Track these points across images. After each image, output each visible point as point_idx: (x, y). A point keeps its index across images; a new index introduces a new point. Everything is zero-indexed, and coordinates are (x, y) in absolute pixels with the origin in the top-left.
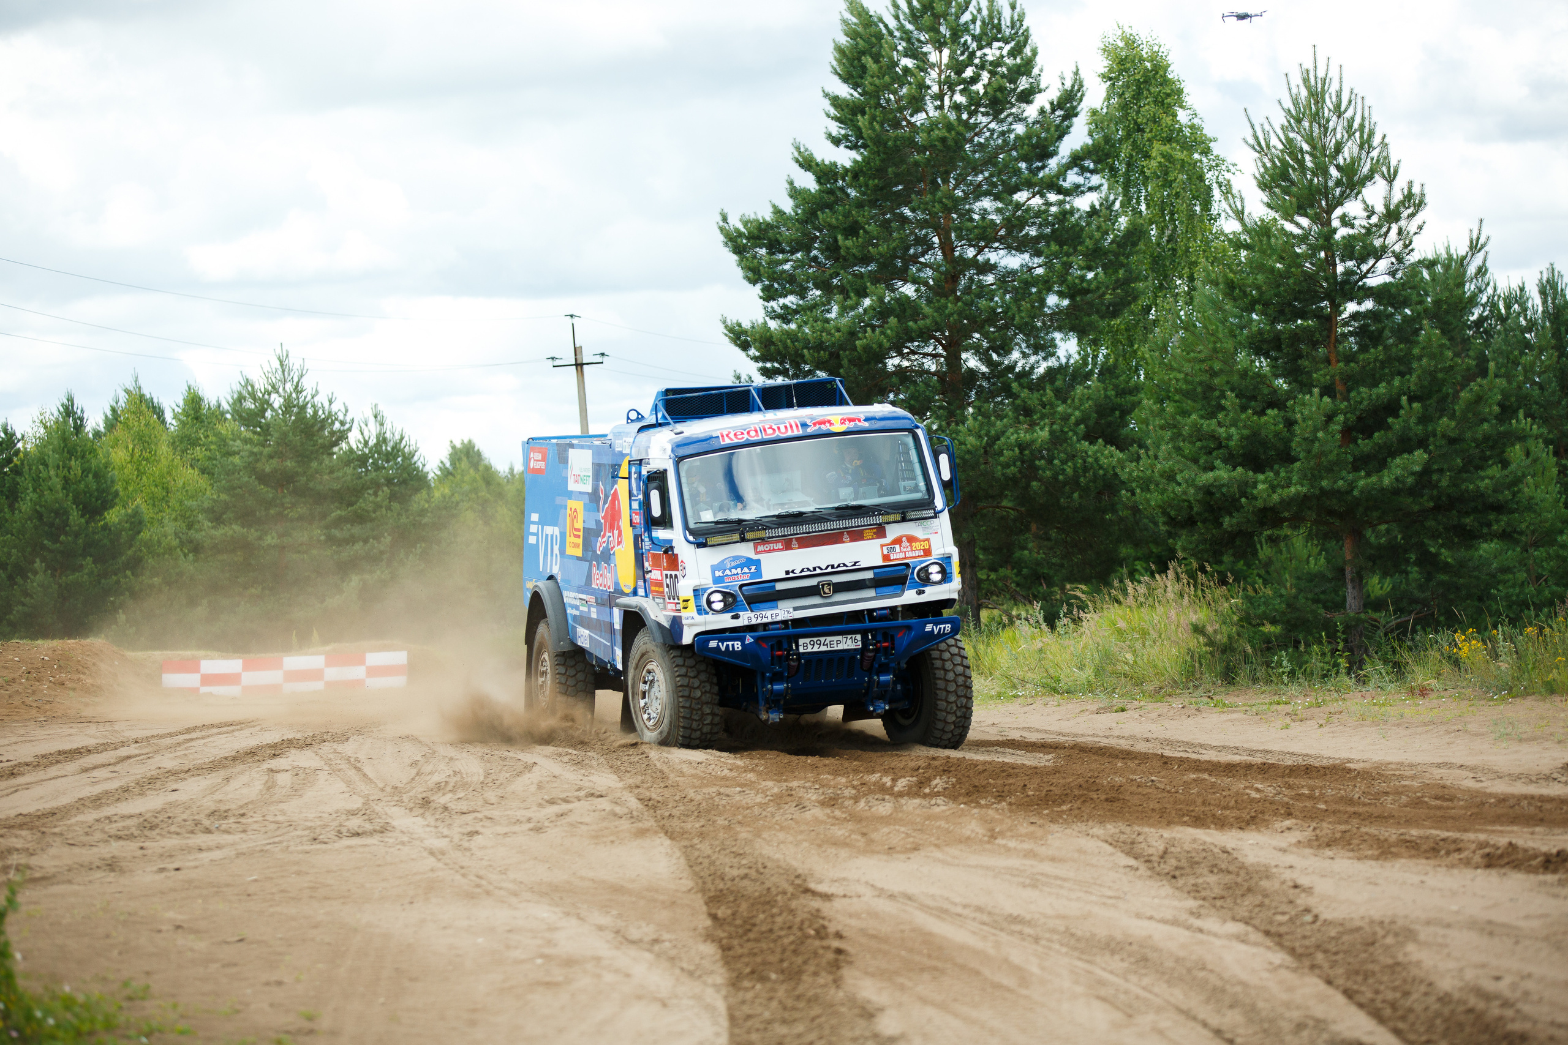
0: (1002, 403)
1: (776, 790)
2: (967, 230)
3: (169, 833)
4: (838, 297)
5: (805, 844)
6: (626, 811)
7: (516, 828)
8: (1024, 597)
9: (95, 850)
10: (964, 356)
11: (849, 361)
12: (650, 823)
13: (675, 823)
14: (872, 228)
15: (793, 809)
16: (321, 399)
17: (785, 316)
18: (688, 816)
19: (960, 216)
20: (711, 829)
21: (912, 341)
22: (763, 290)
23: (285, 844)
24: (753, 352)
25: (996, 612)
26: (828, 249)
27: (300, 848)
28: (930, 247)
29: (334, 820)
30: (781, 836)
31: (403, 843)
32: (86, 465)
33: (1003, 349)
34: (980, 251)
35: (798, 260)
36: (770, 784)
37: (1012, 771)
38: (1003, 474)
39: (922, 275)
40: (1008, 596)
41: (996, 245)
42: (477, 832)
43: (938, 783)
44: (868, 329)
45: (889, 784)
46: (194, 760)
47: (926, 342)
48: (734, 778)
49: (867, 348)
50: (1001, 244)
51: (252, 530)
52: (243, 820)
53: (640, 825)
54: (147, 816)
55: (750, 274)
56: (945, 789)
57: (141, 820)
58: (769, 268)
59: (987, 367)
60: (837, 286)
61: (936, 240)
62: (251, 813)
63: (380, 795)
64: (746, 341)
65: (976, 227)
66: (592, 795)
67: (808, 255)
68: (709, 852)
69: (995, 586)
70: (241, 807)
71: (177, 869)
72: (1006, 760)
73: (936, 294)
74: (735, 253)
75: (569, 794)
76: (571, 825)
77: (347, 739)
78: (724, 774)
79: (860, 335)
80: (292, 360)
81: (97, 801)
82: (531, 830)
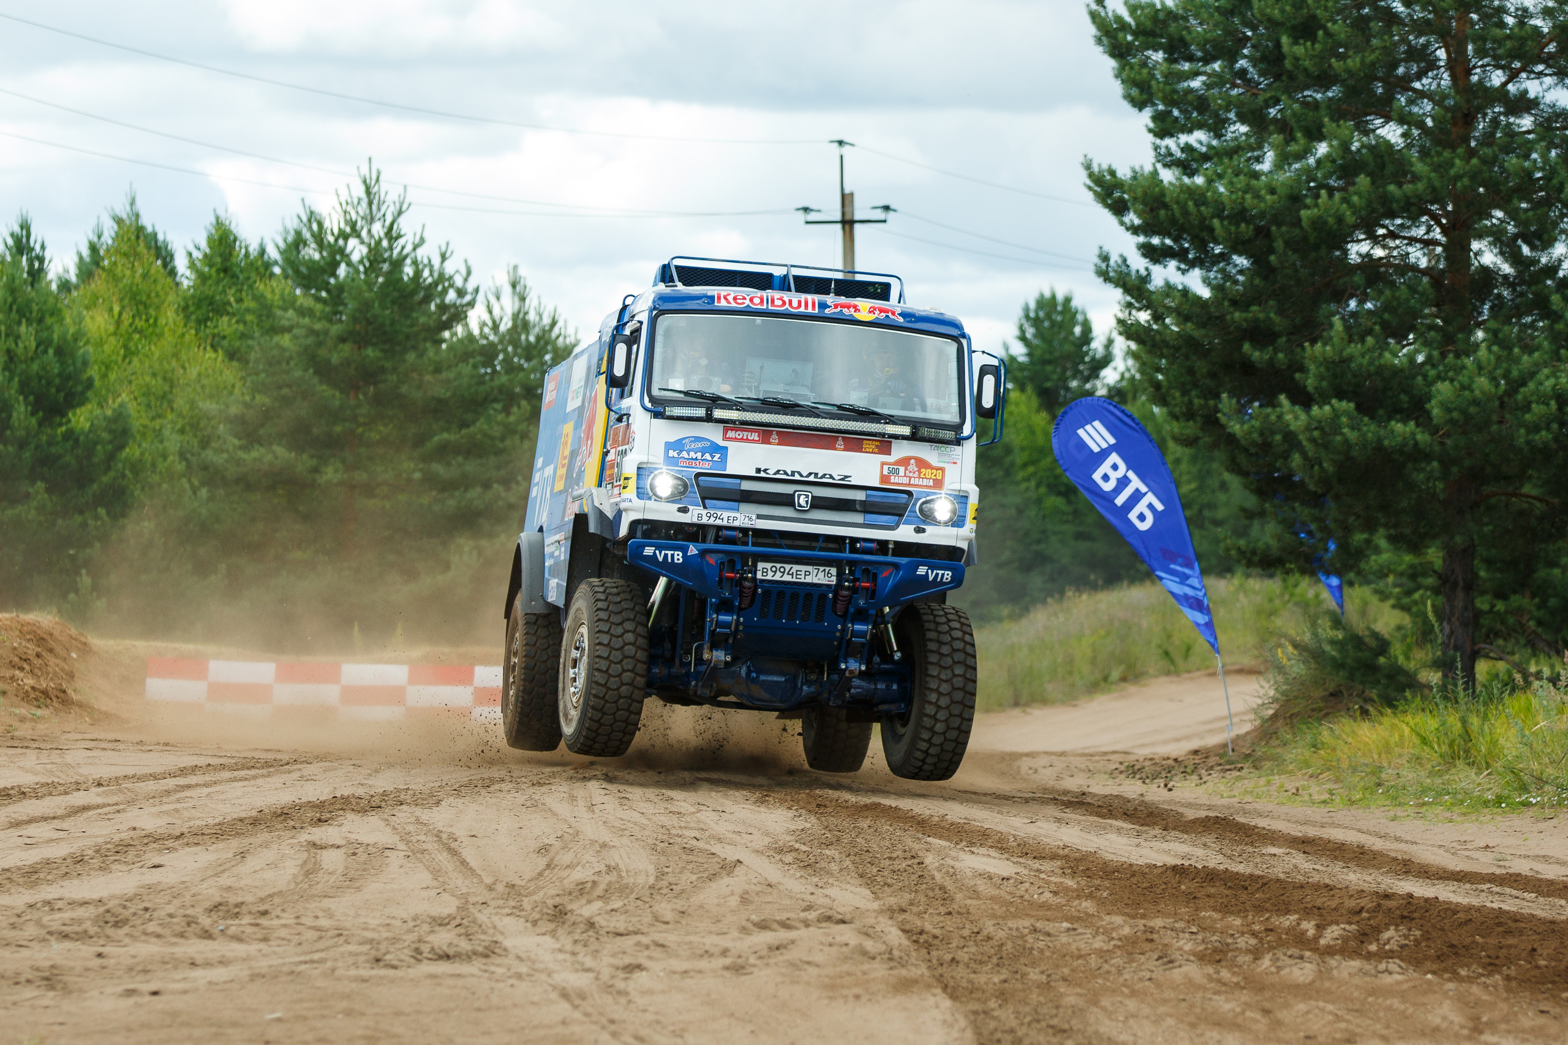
0: (1532, 325)
1: (1127, 931)
2: (1494, 41)
3: (145, 933)
4: (1277, 138)
5: (1170, 1021)
6: (883, 948)
7: (703, 964)
8: (1549, 644)
9: (25, 953)
10: (1475, 245)
11: (1287, 243)
12: (919, 970)
13: (961, 972)
14: (1339, 28)
15: (1152, 964)
16: (428, 253)
17: (1188, 163)
18: (981, 962)
19: (1484, 17)
20: (1019, 986)
21: (1392, 216)
22: (1155, 118)
23: (329, 964)
24: (1132, 218)
25: (1502, 666)
26: (1264, 59)
27: (353, 972)
28: (1432, 65)
29: (410, 931)
30: (1132, 1005)
31: (519, 976)
32: (45, 335)
33: (1540, 238)
34: (1513, 76)
35: (1214, 74)
36: (1118, 919)
37: (1513, 925)
38: (1528, 443)
39: (1415, 109)
40: (1522, 641)
41: (1540, 68)
42: (639, 967)
43: (1392, 936)
44: (1323, 192)
45: (1311, 932)
46: (190, 819)
47: (1415, 219)
48: (1059, 907)
49: (1318, 224)
50: (1548, 66)
51: (305, 456)
52: (263, 921)
53: (904, 972)
54: (111, 905)
55: (1135, 92)
56: (1402, 947)
57: (102, 909)
58: (1166, 83)
59: (1512, 266)
60: (1275, 120)
61: (1442, 54)
62: (278, 912)
63: (486, 896)
64: (1121, 200)
65: (1508, 37)
66: (829, 919)
67: (1231, 68)
68: (1013, 1023)
69: (1503, 622)
70: (262, 900)
71: (155, 993)
72: (1505, 907)
73: (1437, 142)
74: (1113, 55)
75: (792, 915)
76: (792, 965)
77: (438, 803)
78: (1043, 898)
79: (1308, 201)
80: (384, 186)
81: (32, 875)
82: (727, 968)
